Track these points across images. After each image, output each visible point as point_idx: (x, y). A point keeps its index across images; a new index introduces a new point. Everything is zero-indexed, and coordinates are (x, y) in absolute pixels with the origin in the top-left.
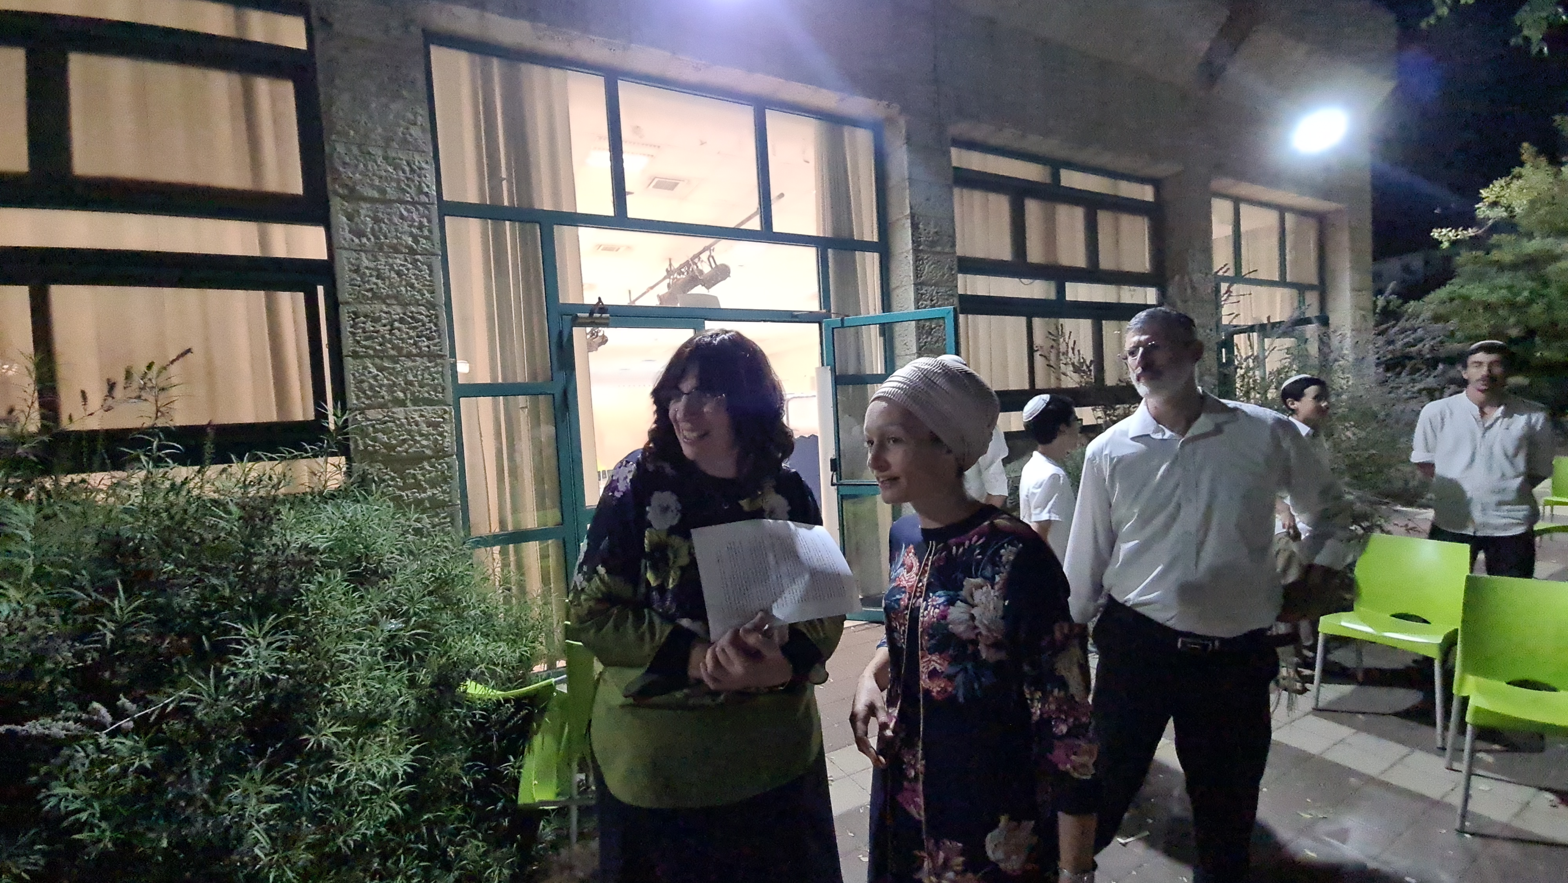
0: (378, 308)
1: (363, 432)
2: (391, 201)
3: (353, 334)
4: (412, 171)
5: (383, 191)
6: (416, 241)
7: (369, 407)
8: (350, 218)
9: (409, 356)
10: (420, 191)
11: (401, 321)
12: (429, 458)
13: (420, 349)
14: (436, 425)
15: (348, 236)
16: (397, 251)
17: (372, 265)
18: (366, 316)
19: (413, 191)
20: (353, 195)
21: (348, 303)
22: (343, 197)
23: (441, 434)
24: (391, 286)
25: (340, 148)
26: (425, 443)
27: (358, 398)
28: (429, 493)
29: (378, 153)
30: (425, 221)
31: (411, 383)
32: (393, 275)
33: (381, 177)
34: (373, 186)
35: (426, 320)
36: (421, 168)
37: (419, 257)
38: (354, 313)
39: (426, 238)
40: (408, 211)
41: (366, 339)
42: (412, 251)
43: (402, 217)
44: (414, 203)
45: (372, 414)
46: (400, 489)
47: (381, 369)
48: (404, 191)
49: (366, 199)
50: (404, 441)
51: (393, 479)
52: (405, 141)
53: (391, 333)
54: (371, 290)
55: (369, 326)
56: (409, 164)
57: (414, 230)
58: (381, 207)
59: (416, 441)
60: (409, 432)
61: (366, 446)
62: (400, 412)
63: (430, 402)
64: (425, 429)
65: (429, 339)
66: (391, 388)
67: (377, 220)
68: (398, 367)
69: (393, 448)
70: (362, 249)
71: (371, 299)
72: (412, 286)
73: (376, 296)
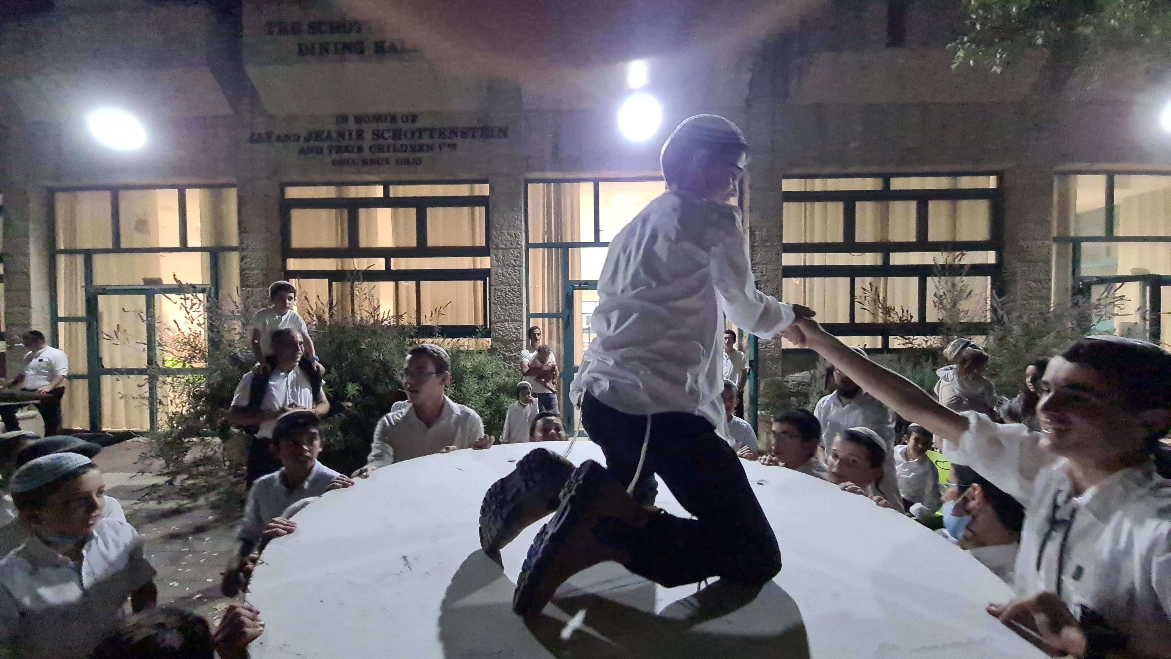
0: (502, 287)
1: (496, 332)
2: (508, 249)
3: (494, 296)
4: (516, 236)
5: (506, 245)
6: (515, 262)
7: (498, 322)
8: (496, 256)
9: (511, 304)
10: (518, 244)
11: (509, 291)
12: (514, 341)
13: (514, 301)
14: (517, 329)
15: (495, 262)
16: (509, 266)
17: (501, 272)
18: (498, 290)
19: (515, 244)
20: (497, 248)
21: (493, 286)
22: (494, 249)
23: (519, 333)
24: (507, 279)
25: (495, 233)
26: (514, 336)
27: (494, 319)
28: (514, 354)
29: (505, 232)
30: (519, 254)
31: (510, 313)
32: (507, 274)
33: (506, 240)
34: (503, 244)
35: (517, 290)
36: (518, 235)
37: (516, 268)
38: (495, 289)
39: (518, 260)
40: (513, 251)
41: (498, 298)
42: (514, 266)
43: (512, 254)
44: (515, 248)
45: (498, 324)
46: (505, 352)
47: (502, 309)
48: (512, 244)
49: (501, 249)
50: (508, 334)
51: (503, 348)
52: (514, 226)
53: (506, 296)
54: (500, 281)
55: (499, 293)
56: (515, 234)
57: (515, 258)
58: (505, 251)
59: (511, 335)
60: (509, 331)
61: (495, 335)
62: (506, 324)
63: (516, 321)
64: (514, 331)
65: (518, 297)
66: (504, 316)
67: (504, 256)
68: (507, 308)
69: (503, 337)
70: (498, 266)
71: (500, 284)
72: (514, 279)
73: (502, 283)
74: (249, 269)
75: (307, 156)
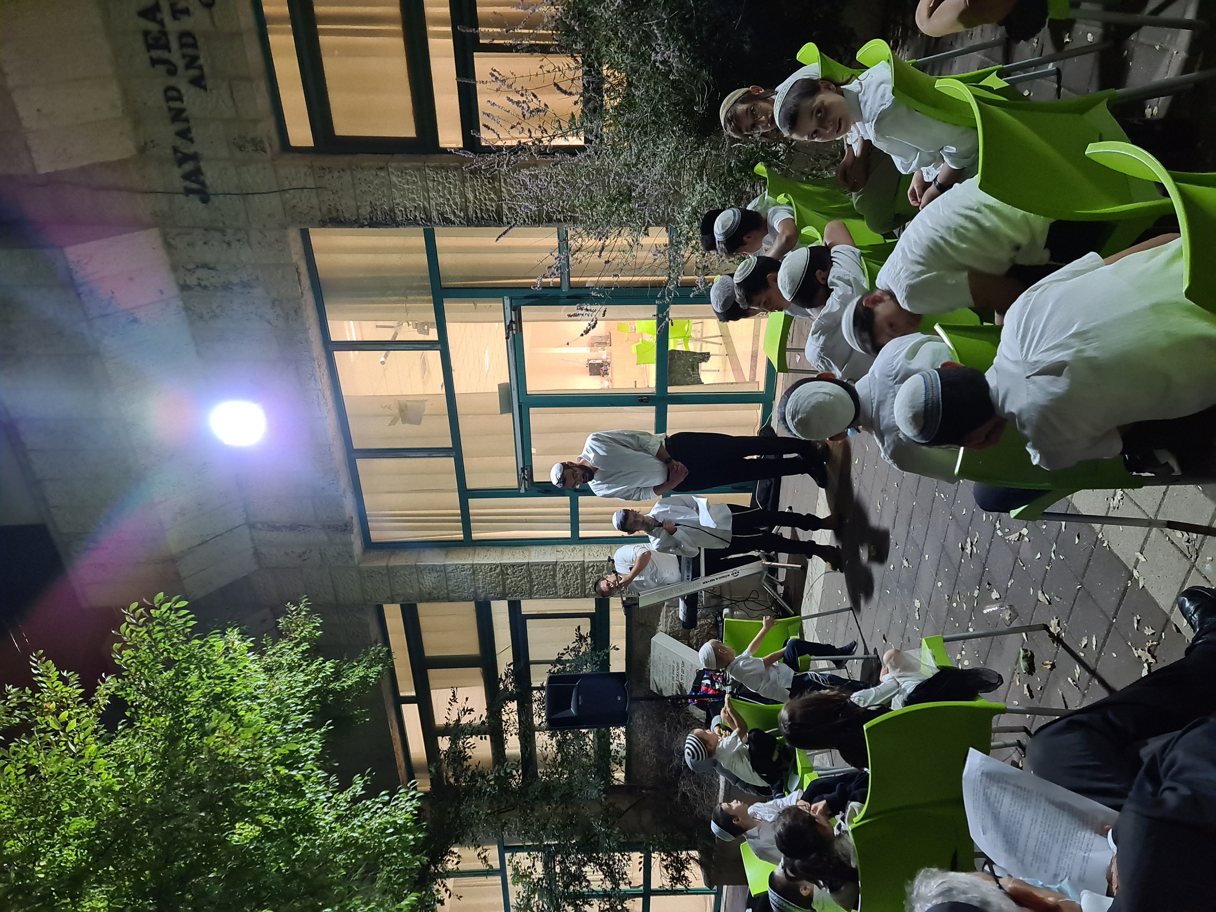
74: (465, 209)
75: (206, 69)
